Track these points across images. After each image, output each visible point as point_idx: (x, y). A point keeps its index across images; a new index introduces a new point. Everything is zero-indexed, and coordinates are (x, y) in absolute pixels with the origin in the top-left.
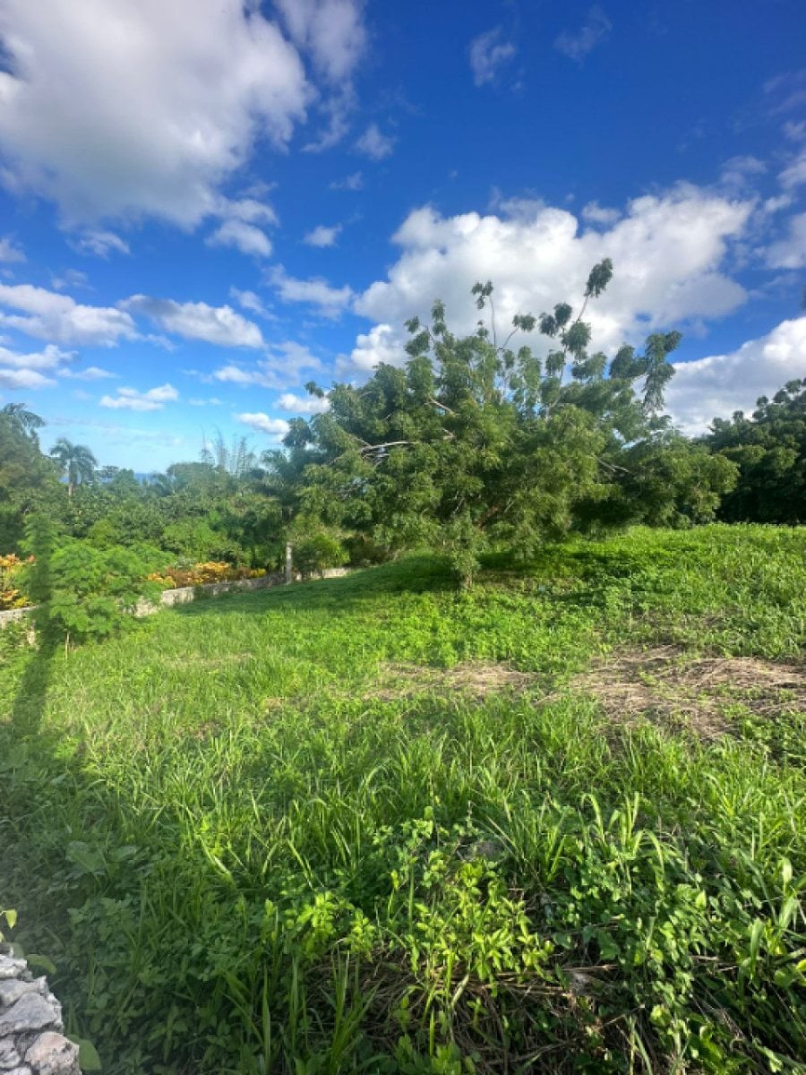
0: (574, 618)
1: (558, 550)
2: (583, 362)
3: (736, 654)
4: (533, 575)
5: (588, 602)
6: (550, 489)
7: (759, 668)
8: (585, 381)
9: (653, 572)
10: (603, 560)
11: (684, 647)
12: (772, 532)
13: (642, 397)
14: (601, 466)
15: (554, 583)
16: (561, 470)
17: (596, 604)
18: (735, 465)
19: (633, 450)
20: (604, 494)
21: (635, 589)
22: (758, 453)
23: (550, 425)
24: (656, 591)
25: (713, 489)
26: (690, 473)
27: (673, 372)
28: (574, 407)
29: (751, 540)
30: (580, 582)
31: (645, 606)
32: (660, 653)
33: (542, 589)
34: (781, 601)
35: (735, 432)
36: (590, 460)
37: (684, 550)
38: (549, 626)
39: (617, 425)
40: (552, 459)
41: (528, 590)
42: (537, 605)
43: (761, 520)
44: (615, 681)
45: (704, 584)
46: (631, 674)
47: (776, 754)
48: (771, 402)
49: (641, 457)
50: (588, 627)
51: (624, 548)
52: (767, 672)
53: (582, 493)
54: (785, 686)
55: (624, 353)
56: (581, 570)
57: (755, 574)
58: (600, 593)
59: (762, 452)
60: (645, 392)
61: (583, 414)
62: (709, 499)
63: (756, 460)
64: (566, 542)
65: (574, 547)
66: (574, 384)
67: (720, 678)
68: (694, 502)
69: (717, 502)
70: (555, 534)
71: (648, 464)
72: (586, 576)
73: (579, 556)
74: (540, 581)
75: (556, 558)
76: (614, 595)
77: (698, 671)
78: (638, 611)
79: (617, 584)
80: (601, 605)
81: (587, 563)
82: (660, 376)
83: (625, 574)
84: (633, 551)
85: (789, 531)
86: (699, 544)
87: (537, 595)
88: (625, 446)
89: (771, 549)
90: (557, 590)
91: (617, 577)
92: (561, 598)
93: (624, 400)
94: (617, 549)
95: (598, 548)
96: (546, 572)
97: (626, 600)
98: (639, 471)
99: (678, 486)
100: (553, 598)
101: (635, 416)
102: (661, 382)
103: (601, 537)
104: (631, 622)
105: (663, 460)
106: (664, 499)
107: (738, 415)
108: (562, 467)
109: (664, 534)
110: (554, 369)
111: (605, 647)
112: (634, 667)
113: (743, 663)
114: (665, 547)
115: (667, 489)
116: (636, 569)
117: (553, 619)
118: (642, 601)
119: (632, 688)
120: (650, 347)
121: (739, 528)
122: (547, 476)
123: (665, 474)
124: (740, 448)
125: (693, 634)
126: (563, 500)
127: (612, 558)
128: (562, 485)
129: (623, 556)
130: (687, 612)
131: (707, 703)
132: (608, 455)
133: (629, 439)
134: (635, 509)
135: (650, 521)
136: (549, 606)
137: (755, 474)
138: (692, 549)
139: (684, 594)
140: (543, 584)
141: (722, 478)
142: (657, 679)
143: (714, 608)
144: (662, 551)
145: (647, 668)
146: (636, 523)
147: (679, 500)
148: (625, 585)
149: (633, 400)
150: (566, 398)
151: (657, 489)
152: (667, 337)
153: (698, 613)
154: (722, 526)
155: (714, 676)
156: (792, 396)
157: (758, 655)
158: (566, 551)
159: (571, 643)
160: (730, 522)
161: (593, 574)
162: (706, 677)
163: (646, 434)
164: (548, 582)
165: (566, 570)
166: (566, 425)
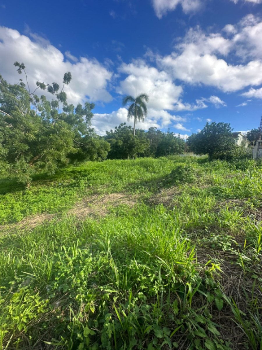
0: (70, 192)
1: (65, 171)
2: (66, 106)
3: (111, 193)
4: (57, 180)
5: (75, 186)
6: (58, 149)
7: (115, 195)
8: (68, 113)
9: (93, 174)
10: (80, 172)
11: (100, 194)
12: (119, 161)
13: (85, 121)
14: (74, 142)
15: (64, 182)
16: (61, 143)
17: (77, 186)
18: (109, 144)
19: (84, 138)
20: (76, 151)
21: (88, 180)
22: (114, 141)
23: (54, 126)
24: (94, 180)
25: (106, 150)
26: (99, 146)
27: (93, 115)
28: (63, 121)
29: (116, 164)
30: (73, 180)
31: (91, 184)
32: (94, 197)
33: (60, 184)
34: (121, 178)
35: (111, 135)
36: (70, 140)
37: (101, 167)
38: (61, 196)
39: (79, 129)
40: (56, 139)
41: (55, 185)
42: (58, 190)
43: (118, 158)
44: (81, 208)
45: (105, 176)
46: (86, 205)
47: (117, 215)
48: (118, 128)
49: (87, 140)
50: (75, 194)
51: (86, 168)
52: (117, 196)
53: (69, 151)
54: (120, 198)
55: (79, 106)
56: (73, 176)
57: (116, 172)
58: (78, 183)
59: (115, 141)
60: (86, 120)
61: (66, 124)
62: (105, 153)
63: (114, 143)
64: (68, 167)
65: (70, 169)
66: (63, 113)
67: (107, 200)
68: (102, 154)
69: (107, 154)
70: (63, 165)
71: (89, 142)
72: (75, 178)
73: (72, 172)
75: (65, 173)
76: (82, 183)
77: (103, 199)
78: (89, 186)
79: (83, 179)
80: (79, 186)
81: (75, 174)
82: (89, 116)
83: (86, 176)
84: (88, 169)
85: (123, 161)
86: (105, 165)
87: (58, 187)
88: (82, 137)
89: (119, 165)
90: (65, 184)
91: (84, 177)
92: (66, 186)
93: (80, 122)
94: (84, 169)
95: (78, 169)
96: (61, 178)
97: (86, 184)
98: (87, 144)
99: (97, 149)
100: (64, 187)
101: (84, 127)
102: (90, 118)
103: (77, 165)
104: (87, 190)
105: (93, 141)
106: (94, 153)
107: (111, 131)
108: (61, 142)
109: (96, 163)
110: (55, 106)
111: (80, 199)
112: (87, 203)
113: (113, 195)
114: (97, 167)
115: (94, 150)
116: (89, 174)
117: (63, 194)
118: (90, 183)
119: (86, 209)
120: (86, 106)
121: (114, 160)
122: (56, 145)
123: (93, 146)
124: (111, 139)
125: (102, 190)
126: (63, 153)
127: (82, 172)
128: (62, 148)
129: (85, 171)
130: (101, 184)
131: (104, 207)
132: (77, 139)
133: (83, 134)
134: (86, 156)
135: (91, 159)
136: (62, 189)
137: (115, 146)
138: (103, 167)
139: (101, 179)
140: (60, 182)
141: (107, 147)
142: (93, 204)
143: (107, 182)
144: (96, 168)
145: (90, 202)
146: (87, 161)
147: (98, 153)
148: (85, 179)
149: (83, 122)
150: (61, 118)
151: (92, 150)
152: (91, 104)
153: (104, 184)
154: (110, 160)
155: (106, 200)
156: (122, 127)
157: (116, 192)
158: (67, 170)
159: (69, 200)
160: (112, 159)
161: (77, 177)
162: (104, 201)
163: (87, 133)
164: (62, 182)
165: (68, 177)
166: (60, 127)
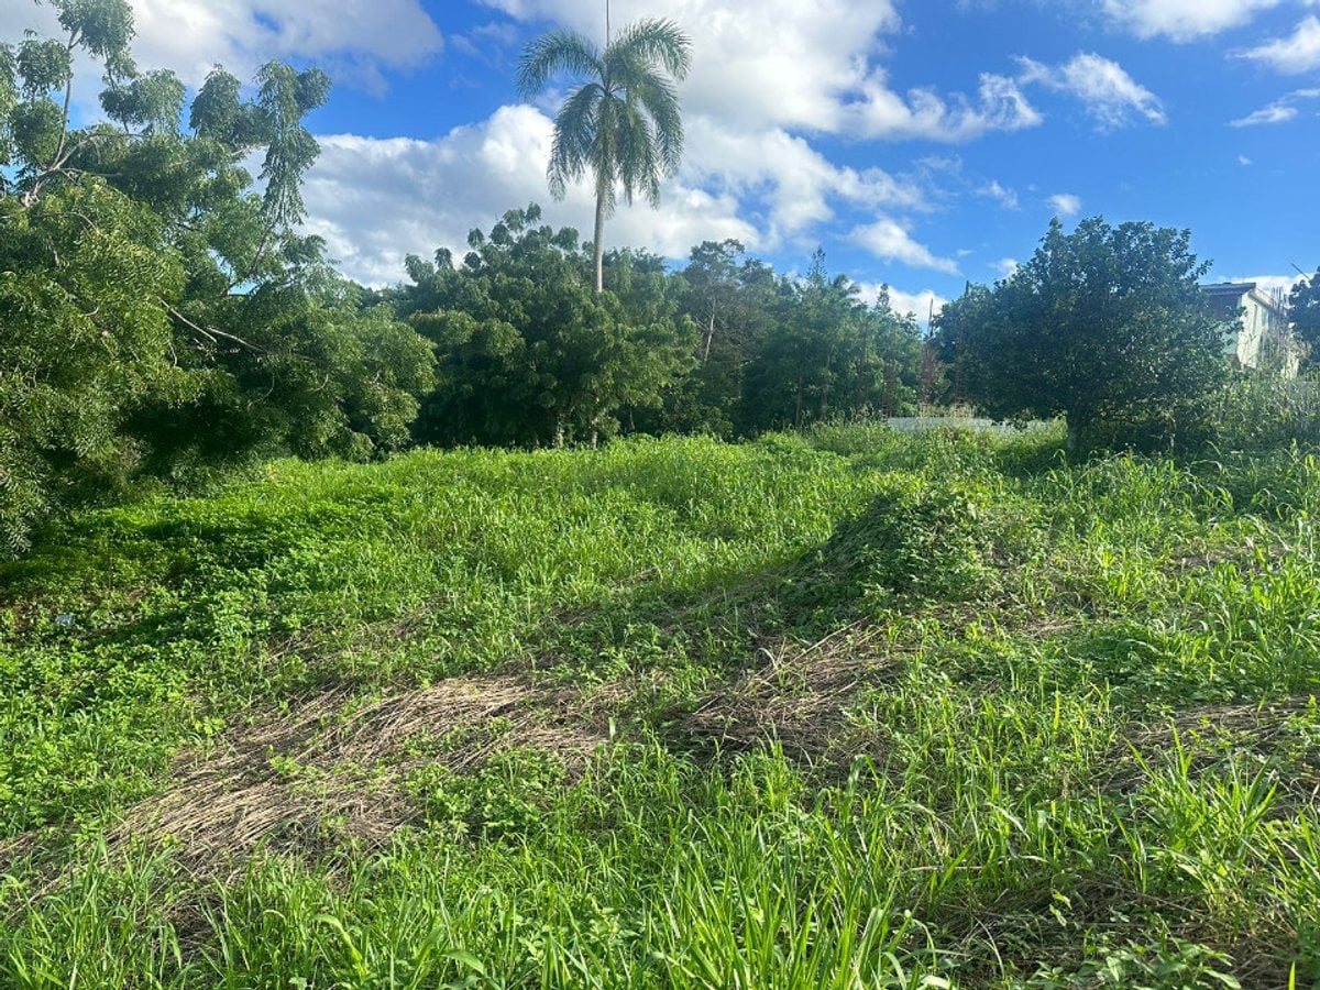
0: (140, 676)
1: (109, 523)
2: (128, 82)
3: (438, 678)
4: (40, 591)
5: (174, 634)
6: (59, 375)
7: (468, 691)
8: (136, 129)
9: (310, 551)
10: (213, 536)
11: (355, 685)
12: (498, 461)
13: (259, 188)
14: (178, 327)
15: (97, 601)
16: (77, 333)
17: (194, 634)
18: (430, 345)
19: (250, 303)
20: (187, 388)
21: (276, 588)
22: (462, 323)
23: (35, 214)
24: (315, 586)
25: (402, 384)
26: (357, 355)
27: (316, 151)
28: (98, 184)
29: (472, 477)
30: (162, 590)
31: (293, 621)
32: (316, 709)
33: (66, 620)
34: (506, 574)
35: (441, 286)
36: (151, 315)
37: (370, 501)
38: (74, 706)
39: (215, 241)
40: (47, 301)
41: (27, 629)
42: (45, 662)
43: (488, 441)
44: (219, 792)
45: (397, 560)
46: (255, 772)
47: (475, 831)
48: (488, 240)
49: (268, 316)
50: (176, 691)
51: (258, 504)
52: (477, 695)
53: (137, 389)
54: (501, 711)
55: (217, 91)
56: (163, 563)
57: (475, 535)
58: (201, 608)
59: (472, 325)
60: (267, 181)
61: (122, 203)
62: (397, 405)
63: (465, 338)
64: (129, 500)
65: (141, 516)
66: (103, 131)
67: (408, 727)
68: (375, 409)
69: (412, 414)
70: (96, 485)
71: (286, 330)
72: (174, 578)
73: (157, 533)
74: (62, 601)
75: (102, 542)
76: (231, 612)
77: (376, 721)
78: (280, 632)
79: (239, 585)
80: (201, 635)
81: (178, 546)
82: (290, 159)
83: (259, 559)
84: (275, 510)
85: (521, 457)
86: (395, 488)
87: (46, 640)
88: (234, 290)
89: (495, 487)
90: (105, 619)
91: (243, 569)
92: (112, 636)
93: (222, 189)
94: (244, 509)
95: (199, 509)
96: (76, 581)
97: (257, 615)
98: (266, 343)
99: (340, 378)
100: (93, 640)
101: (250, 227)
102: (295, 166)
103: (194, 486)
104: (265, 657)
105: (310, 324)
106: (318, 403)
107: (444, 255)
108: (82, 326)
109: (335, 472)
110: (44, 80)
111: (210, 725)
112: (258, 750)
113: (445, 689)
114: (337, 499)
115: (318, 383)
116: (280, 548)
117: (89, 690)
118: (288, 612)
119: (252, 796)
120: (267, 87)
121: (459, 455)
122: (39, 344)
123: (316, 353)
124: (440, 314)
125: (374, 658)
126: (94, 401)
127: (232, 530)
128: (88, 366)
129: (257, 523)
130: (370, 618)
131: (383, 779)
132: (198, 306)
133: (243, 275)
134: (261, 423)
135: (301, 446)
136: (77, 658)
137: (468, 360)
138: (383, 498)
139: (363, 584)
140: (68, 608)
141: (411, 370)
142: (304, 763)
143: (413, 604)
144: (330, 505)
145: (285, 746)
146: (267, 456)
147: (349, 406)
148: (253, 584)
149: (242, 195)
150: (85, 159)
151: (303, 385)
152: (302, 78)
153: (388, 615)
154: (432, 454)
155: (404, 725)
156: (514, 235)
157: (471, 669)
158: (125, 523)
159: (131, 736)
160: (447, 446)
161: (192, 570)
162: (386, 733)
163: (275, 269)
164: (84, 603)
165: (128, 568)
166: (80, 224)
